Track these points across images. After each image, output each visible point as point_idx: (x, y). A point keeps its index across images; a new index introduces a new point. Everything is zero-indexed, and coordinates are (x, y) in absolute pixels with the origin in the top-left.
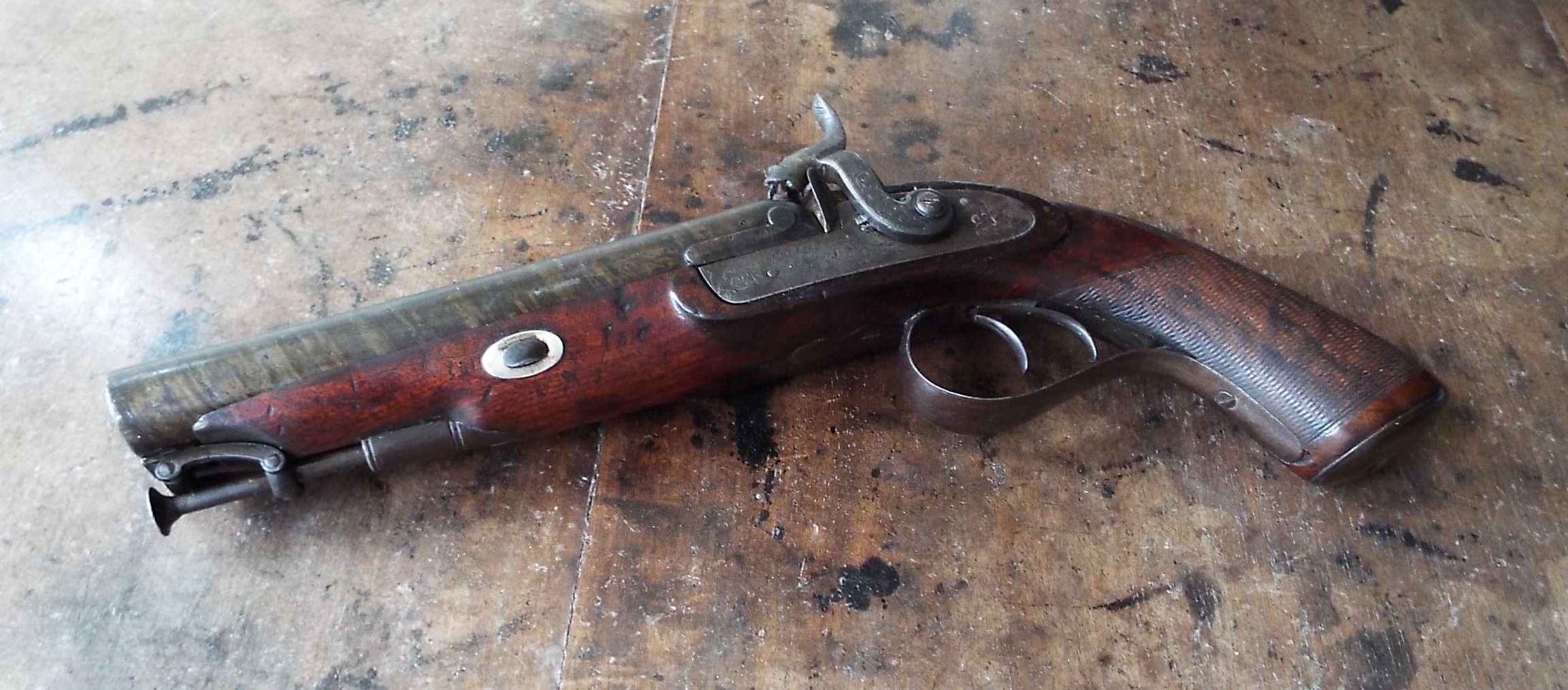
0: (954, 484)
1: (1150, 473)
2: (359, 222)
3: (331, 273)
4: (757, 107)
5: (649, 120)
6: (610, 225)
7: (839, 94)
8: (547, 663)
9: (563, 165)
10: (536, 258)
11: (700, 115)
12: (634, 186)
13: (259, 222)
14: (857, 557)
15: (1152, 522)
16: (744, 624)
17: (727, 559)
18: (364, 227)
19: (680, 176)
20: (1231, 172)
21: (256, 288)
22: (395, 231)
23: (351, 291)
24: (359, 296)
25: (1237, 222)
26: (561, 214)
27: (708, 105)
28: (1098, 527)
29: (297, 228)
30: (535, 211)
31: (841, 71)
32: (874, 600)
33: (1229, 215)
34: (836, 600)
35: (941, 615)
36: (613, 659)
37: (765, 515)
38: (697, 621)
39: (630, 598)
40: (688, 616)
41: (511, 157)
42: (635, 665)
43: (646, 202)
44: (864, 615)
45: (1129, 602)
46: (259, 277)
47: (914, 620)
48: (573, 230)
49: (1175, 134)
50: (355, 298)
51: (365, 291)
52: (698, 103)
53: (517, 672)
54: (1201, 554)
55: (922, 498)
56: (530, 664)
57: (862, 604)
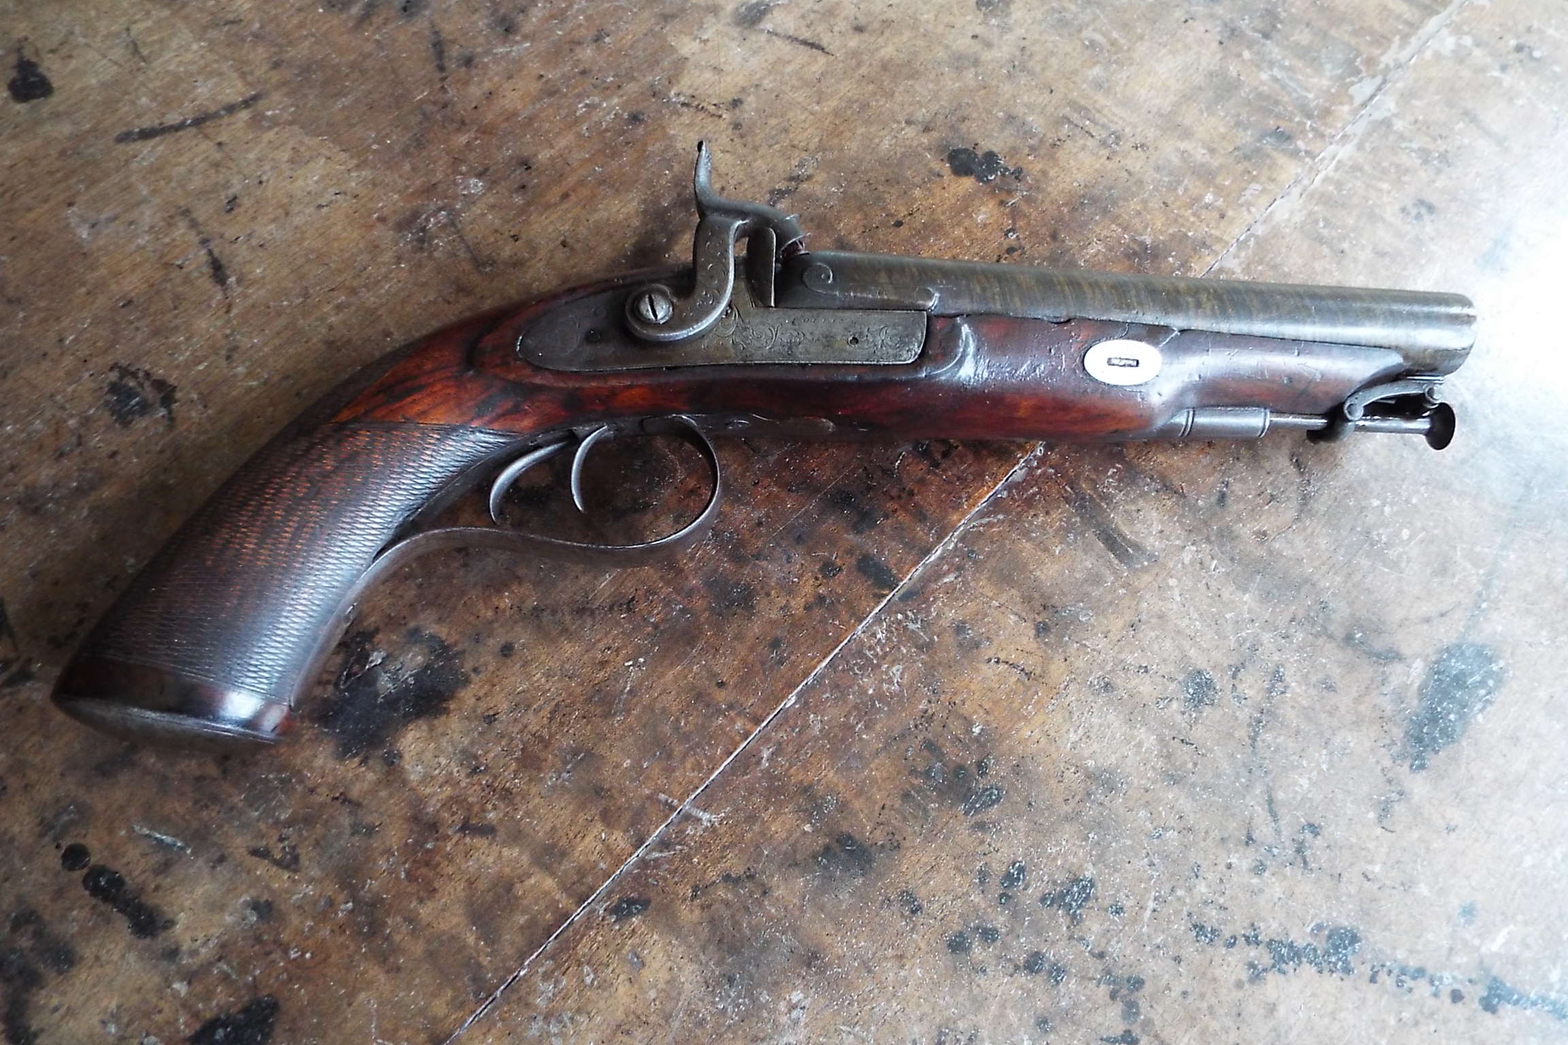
0: (846, 179)
1: (690, 92)
2: (1193, 778)
3: (1250, 725)
4: (645, 654)
5: (785, 718)
6: (935, 599)
7: (535, 608)
8: (1236, 261)
9: (930, 712)
10: (1037, 606)
11: (721, 685)
12: (874, 635)
13: (1298, 851)
14: (968, 183)
15: (727, 68)
16: (1084, 196)
17: (1063, 241)
18: (1190, 765)
19: (818, 612)
20: (254, 242)
21: (1331, 753)
22: (1161, 740)
23: (1240, 687)
24: (1234, 677)
25: (329, 196)
26: (977, 645)
27: (699, 696)
28: (772, 90)
29: (1261, 812)
30: (1002, 667)
31: (494, 643)
32: (980, 153)
33: (324, 210)
34: (1006, 169)
35: (941, 117)
36: (1190, 234)
37: (1010, 250)
38: (1115, 219)
39: (1152, 262)
40: (1119, 225)
41: (979, 765)
42: (1176, 220)
43: (878, 603)
44: (995, 150)
45: (805, 43)
46: (1324, 767)
47: (963, 127)
48: (981, 615)
49: (244, 316)
50: (1239, 676)
51: (1226, 678)
52: (708, 706)
53: (1260, 268)
54: (718, 32)
55: (881, 188)
56: (1248, 265)
57: (991, 157)
